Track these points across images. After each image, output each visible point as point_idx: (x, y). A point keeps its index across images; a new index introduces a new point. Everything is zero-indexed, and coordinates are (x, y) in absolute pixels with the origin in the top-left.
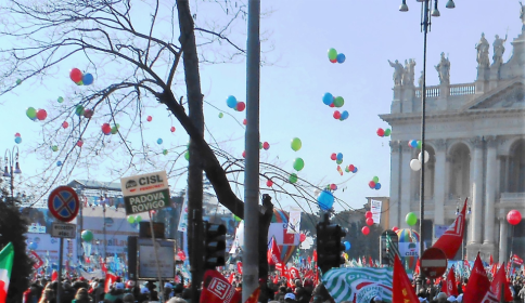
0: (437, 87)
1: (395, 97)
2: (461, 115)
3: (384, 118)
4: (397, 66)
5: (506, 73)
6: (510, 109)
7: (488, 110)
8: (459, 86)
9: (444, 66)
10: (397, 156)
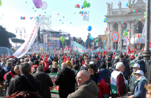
0: (119, 9)
1: (108, 11)
2: (125, 15)
3: (106, 16)
4: (108, 4)
5: (136, 6)
6: (137, 14)
7: (132, 14)
8: (124, 9)
9: (120, 4)
10: (109, 25)
